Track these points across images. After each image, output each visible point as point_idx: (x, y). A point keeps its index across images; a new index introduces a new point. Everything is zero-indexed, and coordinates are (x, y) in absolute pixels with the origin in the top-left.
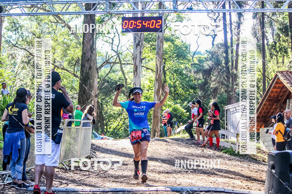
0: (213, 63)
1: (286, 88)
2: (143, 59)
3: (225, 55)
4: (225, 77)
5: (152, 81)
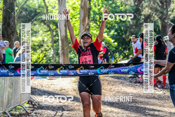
4: (159, 3)
5: (75, 8)
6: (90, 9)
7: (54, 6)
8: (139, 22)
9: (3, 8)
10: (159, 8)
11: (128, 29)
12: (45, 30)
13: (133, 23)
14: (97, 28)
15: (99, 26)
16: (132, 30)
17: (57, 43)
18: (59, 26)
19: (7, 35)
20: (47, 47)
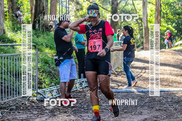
5: (152, 10)
6: (161, 11)
7: (140, 9)
9: (111, 10)
12: (135, 23)
14: (165, 22)
15: (166, 21)
17: (142, 31)
18: (143, 21)
19: (113, 26)
20: (136, 33)
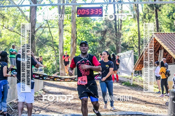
0: (108, 27)
1: (158, 43)
2: (65, 25)
3: (114, 22)
4: (115, 35)
5: (68, 38)
7: (56, 37)
8: (104, 46)
10: (115, 38)
11: (98, 50)
13: (100, 46)
16: (100, 50)
17: (58, 57)
18: (59, 48)
